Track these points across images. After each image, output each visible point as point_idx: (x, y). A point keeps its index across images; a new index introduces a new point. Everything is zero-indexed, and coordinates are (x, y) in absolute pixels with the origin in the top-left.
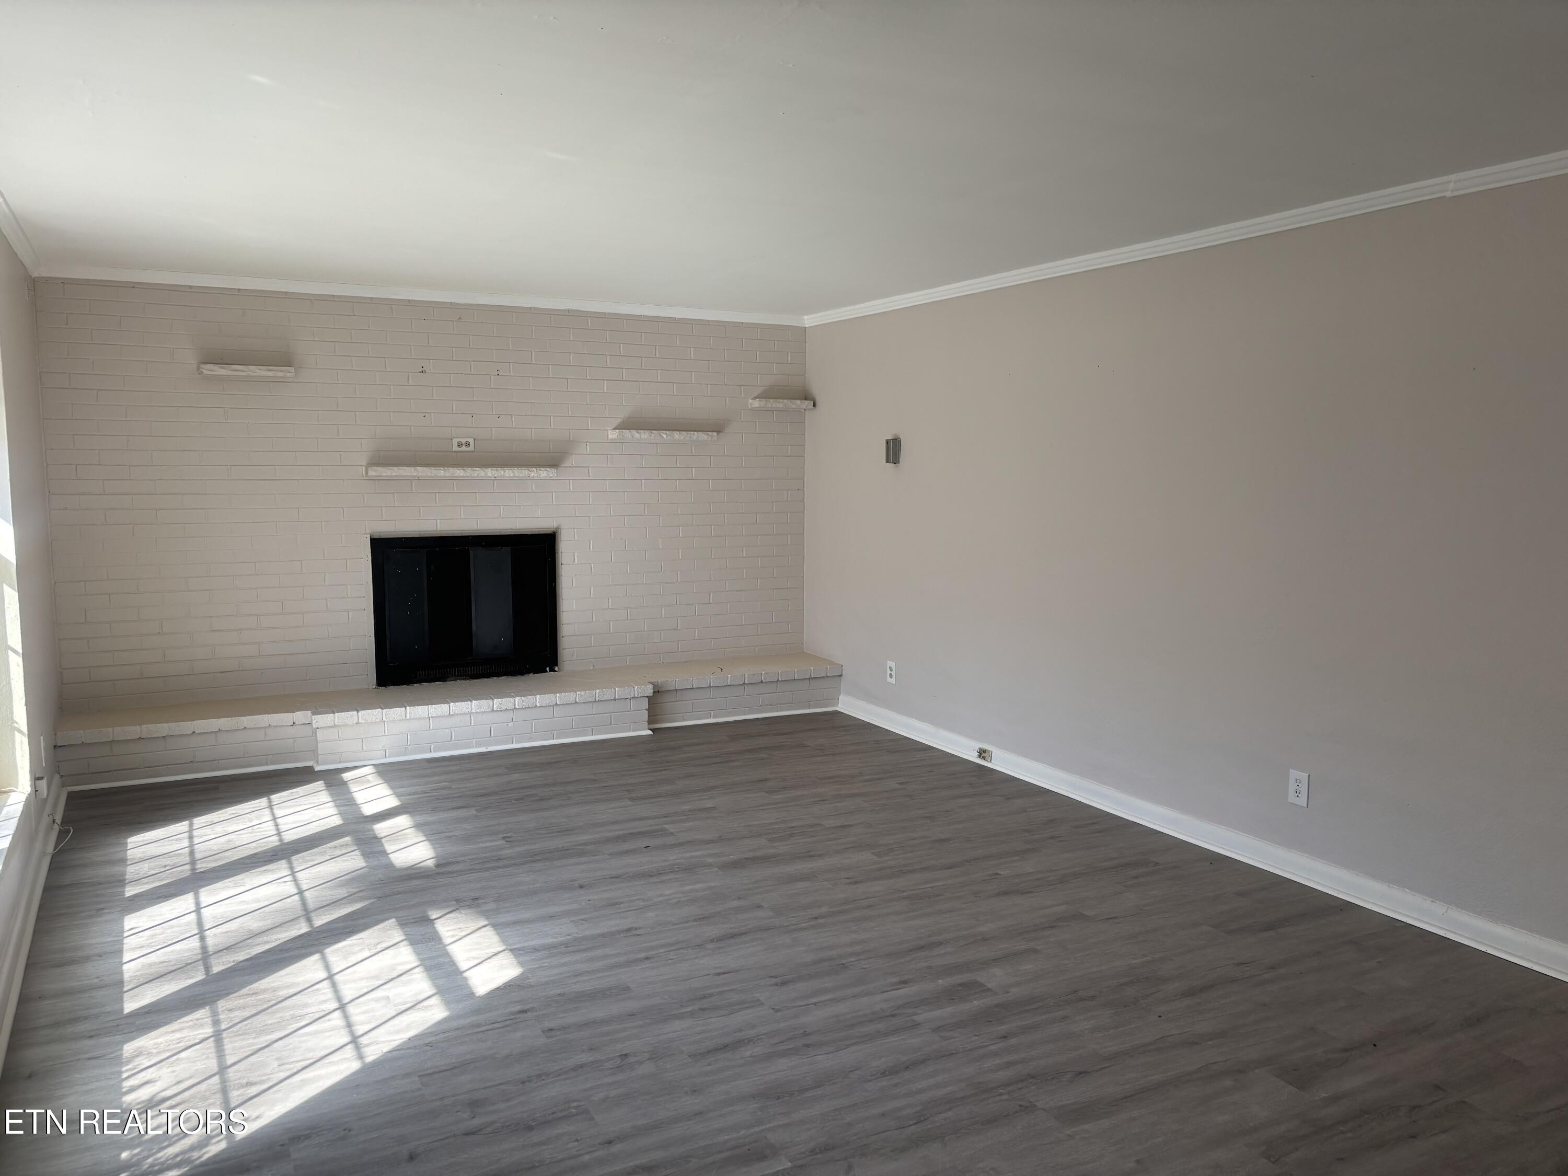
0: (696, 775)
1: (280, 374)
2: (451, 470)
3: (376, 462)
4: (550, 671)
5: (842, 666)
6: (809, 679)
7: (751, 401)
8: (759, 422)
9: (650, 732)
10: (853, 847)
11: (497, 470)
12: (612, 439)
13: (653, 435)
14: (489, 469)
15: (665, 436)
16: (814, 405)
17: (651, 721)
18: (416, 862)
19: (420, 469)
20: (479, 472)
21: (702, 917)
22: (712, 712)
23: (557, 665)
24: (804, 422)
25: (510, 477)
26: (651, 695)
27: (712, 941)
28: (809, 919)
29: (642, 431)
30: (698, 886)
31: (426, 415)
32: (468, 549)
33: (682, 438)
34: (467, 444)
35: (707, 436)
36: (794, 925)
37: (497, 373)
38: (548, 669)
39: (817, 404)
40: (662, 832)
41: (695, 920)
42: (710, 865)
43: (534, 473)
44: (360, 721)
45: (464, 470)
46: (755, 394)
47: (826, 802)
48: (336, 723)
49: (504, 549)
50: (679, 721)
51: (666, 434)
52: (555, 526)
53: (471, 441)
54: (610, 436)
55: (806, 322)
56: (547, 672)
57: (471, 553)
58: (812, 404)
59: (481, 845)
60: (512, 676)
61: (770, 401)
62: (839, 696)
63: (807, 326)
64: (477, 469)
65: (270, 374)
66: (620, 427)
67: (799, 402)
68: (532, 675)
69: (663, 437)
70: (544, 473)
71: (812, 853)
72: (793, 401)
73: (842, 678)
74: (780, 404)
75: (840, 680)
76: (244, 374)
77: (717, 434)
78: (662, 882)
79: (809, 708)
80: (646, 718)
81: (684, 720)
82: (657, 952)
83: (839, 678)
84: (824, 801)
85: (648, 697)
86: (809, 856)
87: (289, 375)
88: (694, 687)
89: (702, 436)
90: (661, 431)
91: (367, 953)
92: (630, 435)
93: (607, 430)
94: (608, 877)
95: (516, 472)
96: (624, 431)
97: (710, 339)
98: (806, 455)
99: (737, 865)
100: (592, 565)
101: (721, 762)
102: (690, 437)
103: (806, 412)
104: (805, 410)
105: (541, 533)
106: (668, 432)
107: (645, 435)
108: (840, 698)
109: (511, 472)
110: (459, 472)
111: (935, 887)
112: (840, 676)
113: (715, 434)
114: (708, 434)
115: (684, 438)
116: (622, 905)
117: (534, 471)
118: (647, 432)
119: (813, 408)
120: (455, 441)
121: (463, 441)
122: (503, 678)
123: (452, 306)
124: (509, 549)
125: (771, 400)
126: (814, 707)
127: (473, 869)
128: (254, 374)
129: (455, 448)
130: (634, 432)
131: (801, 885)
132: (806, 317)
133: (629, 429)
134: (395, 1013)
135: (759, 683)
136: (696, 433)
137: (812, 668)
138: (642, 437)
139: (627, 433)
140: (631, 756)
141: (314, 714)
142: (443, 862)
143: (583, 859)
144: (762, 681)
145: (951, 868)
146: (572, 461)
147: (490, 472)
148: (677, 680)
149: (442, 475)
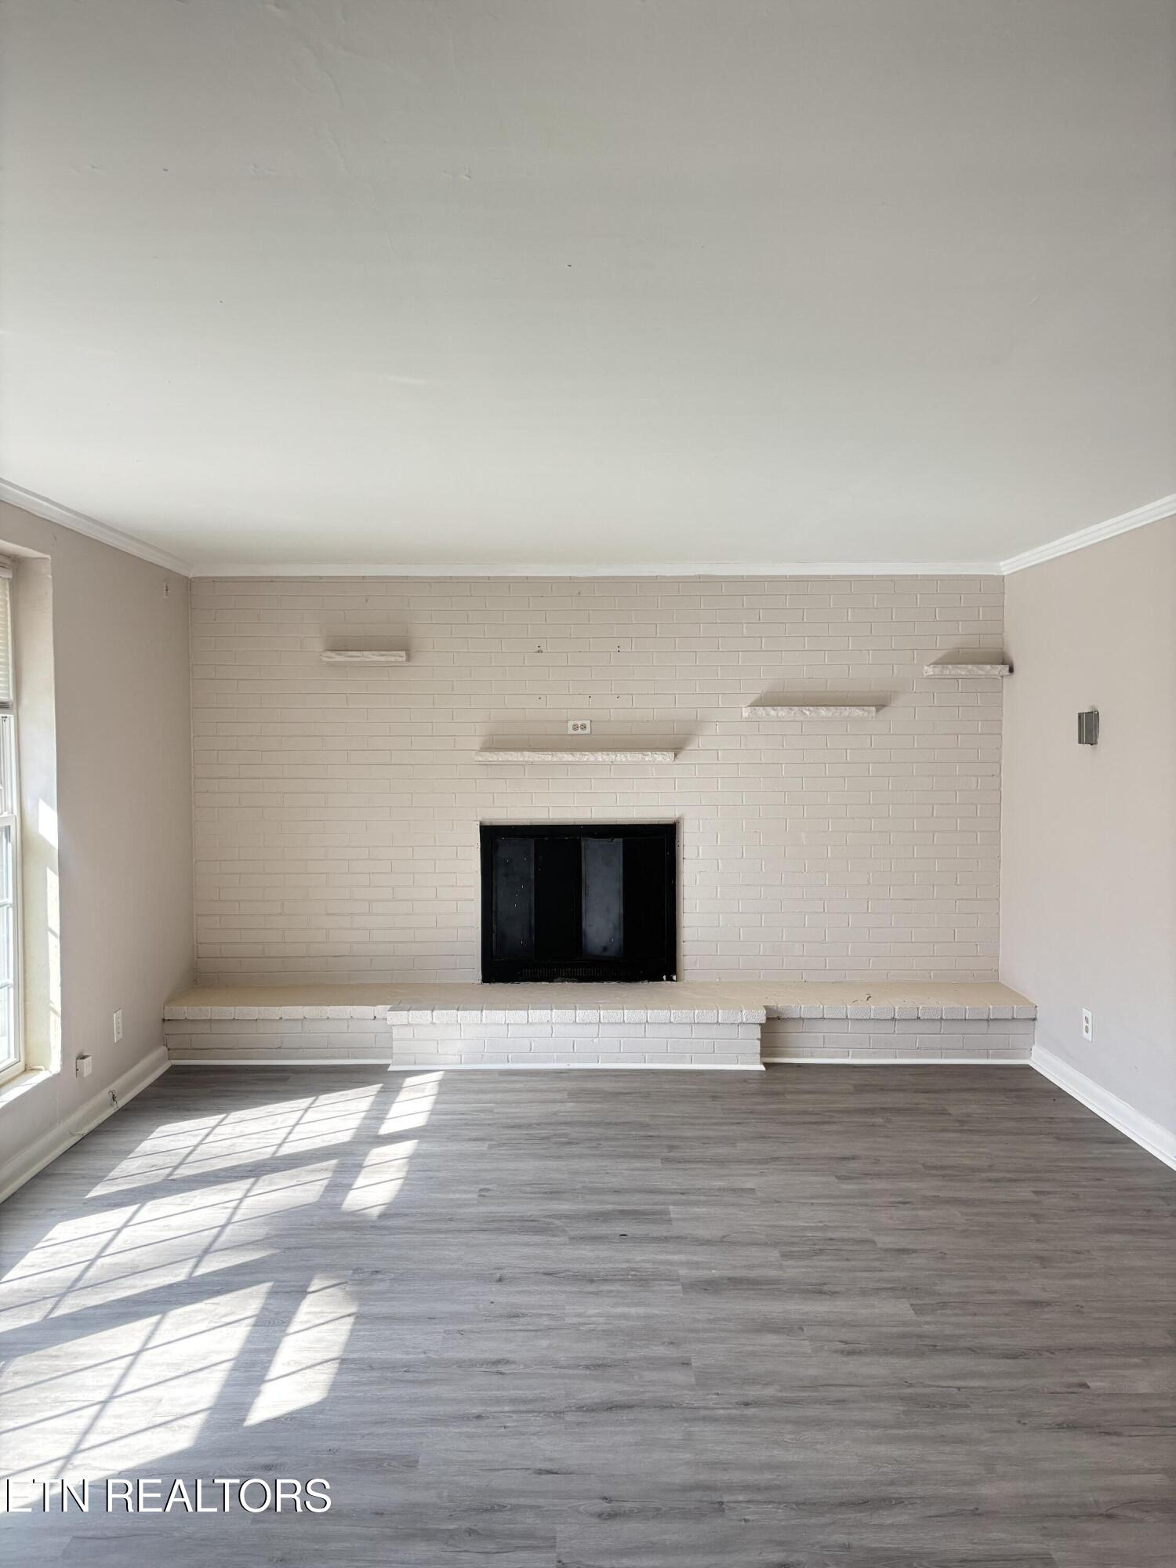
0: (770, 1137)
1: (393, 659)
2: (559, 754)
3: (490, 746)
4: (667, 980)
5: (1036, 1007)
6: (988, 1020)
7: (926, 668)
8: (937, 693)
9: (763, 1068)
10: (890, 1289)
11: (608, 755)
12: (746, 718)
13: (793, 712)
14: (600, 753)
15: (808, 713)
16: (1011, 670)
17: (762, 1055)
18: (363, 1207)
19: (526, 753)
20: (588, 757)
21: (600, 1362)
22: (851, 1051)
23: (675, 974)
24: (1001, 692)
25: (621, 761)
26: (764, 1022)
27: (580, 1409)
28: (737, 1403)
29: (779, 708)
30: (633, 1311)
31: (542, 697)
32: (580, 839)
33: (830, 714)
34: (584, 727)
35: (863, 712)
36: (706, 1408)
37: (618, 649)
38: (664, 977)
39: (1015, 669)
40: (661, 1217)
41: (587, 1367)
42: (677, 1279)
43: (649, 757)
44: (434, 1021)
45: (572, 754)
46: (933, 660)
47: (908, 1205)
48: (410, 1022)
49: (615, 840)
50: (807, 1057)
51: (809, 710)
52: (678, 815)
53: (588, 723)
54: (745, 715)
55: (1003, 569)
56: (663, 980)
57: (583, 844)
58: (1008, 669)
59: (451, 1196)
60: (624, 981)
61: (947, 668)
62: (1032, 1046)
63: (1005, 574)
64: (587, 753)
65: (382, 659)
66: (754, 705)
67: (988, 667)
68: (646, 983)
69: (806, 714)
70: (661, 758)
71: (825, 1288)
72: (981, 666)
73: (1036, 1022)
74: (962, 671)
75: (1034, 1025)
76: (358, 659)
77: (877, 711)
78: (596, 1293)
79: (988, 1058)
80: (758, 1050)
81: (812, 1056)
82: (499, 1409)
83: (1032, 1022)
84: (905, 1203)
85: (760, 1024)
86: (819, 1291)
87: (400, 659)
88: (825, 1017)
89: (857, 712)
90: (803, 708)
91: (203, 1326)
92: (764, 713)
93: (741, 708)
94: (542, 1271)
95: (628, 756)
96: (757, 708)
97: (873, 598)
98: (1003, 733)
99: (710, 1286)
100: (720, 861)
101: (816, 1123)
102: (841, 713)
103: (1004, 679)
104: (1002, 677)
105: (661, 823)
106: (811, 708)
107: (783, 712)
108: (1034, 1048)
109: (623, 756)
110: (567, 757)
111: (964, 1388)
112: (1034, 1019)
113: (874, 709)
114: (863, 710)
115: (833, 714)
116: (522, 1320)
117: (648, 755)
118: (786, 709)
119: (1008, 673)
120: (570, 724)
121: (579, 723)
122: (614, 983)
123: (570, 580)
124: (621, 840)
125: (950, 666)
126: (995, 1057)
127: (410, 1228)
128: (367, 660)
129: (571, 731)
130: (769, 709)
131: (771, 1339)
132: (1002, 563)
133: (763, 706)
134: (144, 1426)
135: (915, 1019)
136: (848, 708)
137: (991, 1007)
138: (779, 715)
139: (761, 711)
140: (715, 1098)
141: (391, 1010)
142: (393, 1212)
143: (536, 1239)
144: (919, 1018)
145: (1015, 1357)
146: (700, 742)
147: (600, 757)
148: (803, 1006)
149: (550, 760)
